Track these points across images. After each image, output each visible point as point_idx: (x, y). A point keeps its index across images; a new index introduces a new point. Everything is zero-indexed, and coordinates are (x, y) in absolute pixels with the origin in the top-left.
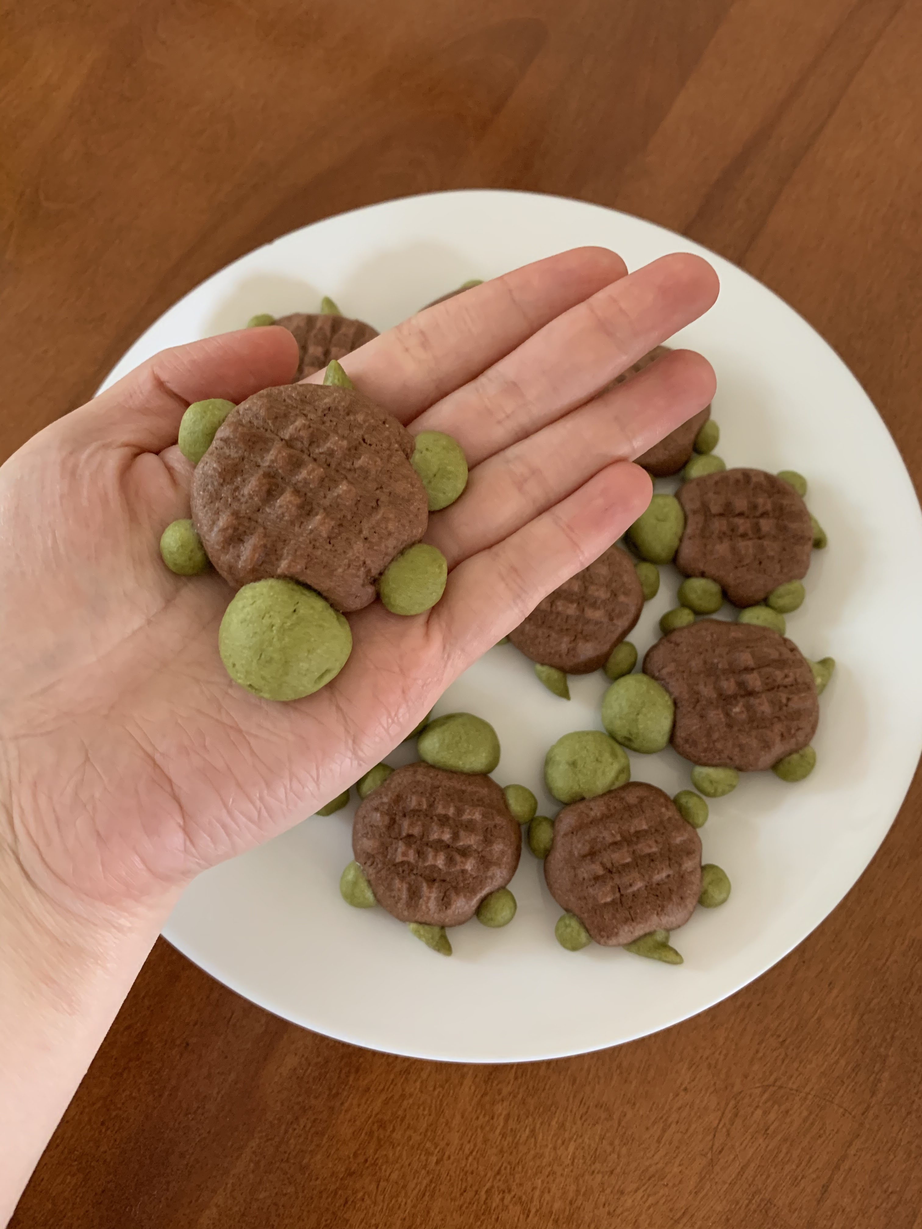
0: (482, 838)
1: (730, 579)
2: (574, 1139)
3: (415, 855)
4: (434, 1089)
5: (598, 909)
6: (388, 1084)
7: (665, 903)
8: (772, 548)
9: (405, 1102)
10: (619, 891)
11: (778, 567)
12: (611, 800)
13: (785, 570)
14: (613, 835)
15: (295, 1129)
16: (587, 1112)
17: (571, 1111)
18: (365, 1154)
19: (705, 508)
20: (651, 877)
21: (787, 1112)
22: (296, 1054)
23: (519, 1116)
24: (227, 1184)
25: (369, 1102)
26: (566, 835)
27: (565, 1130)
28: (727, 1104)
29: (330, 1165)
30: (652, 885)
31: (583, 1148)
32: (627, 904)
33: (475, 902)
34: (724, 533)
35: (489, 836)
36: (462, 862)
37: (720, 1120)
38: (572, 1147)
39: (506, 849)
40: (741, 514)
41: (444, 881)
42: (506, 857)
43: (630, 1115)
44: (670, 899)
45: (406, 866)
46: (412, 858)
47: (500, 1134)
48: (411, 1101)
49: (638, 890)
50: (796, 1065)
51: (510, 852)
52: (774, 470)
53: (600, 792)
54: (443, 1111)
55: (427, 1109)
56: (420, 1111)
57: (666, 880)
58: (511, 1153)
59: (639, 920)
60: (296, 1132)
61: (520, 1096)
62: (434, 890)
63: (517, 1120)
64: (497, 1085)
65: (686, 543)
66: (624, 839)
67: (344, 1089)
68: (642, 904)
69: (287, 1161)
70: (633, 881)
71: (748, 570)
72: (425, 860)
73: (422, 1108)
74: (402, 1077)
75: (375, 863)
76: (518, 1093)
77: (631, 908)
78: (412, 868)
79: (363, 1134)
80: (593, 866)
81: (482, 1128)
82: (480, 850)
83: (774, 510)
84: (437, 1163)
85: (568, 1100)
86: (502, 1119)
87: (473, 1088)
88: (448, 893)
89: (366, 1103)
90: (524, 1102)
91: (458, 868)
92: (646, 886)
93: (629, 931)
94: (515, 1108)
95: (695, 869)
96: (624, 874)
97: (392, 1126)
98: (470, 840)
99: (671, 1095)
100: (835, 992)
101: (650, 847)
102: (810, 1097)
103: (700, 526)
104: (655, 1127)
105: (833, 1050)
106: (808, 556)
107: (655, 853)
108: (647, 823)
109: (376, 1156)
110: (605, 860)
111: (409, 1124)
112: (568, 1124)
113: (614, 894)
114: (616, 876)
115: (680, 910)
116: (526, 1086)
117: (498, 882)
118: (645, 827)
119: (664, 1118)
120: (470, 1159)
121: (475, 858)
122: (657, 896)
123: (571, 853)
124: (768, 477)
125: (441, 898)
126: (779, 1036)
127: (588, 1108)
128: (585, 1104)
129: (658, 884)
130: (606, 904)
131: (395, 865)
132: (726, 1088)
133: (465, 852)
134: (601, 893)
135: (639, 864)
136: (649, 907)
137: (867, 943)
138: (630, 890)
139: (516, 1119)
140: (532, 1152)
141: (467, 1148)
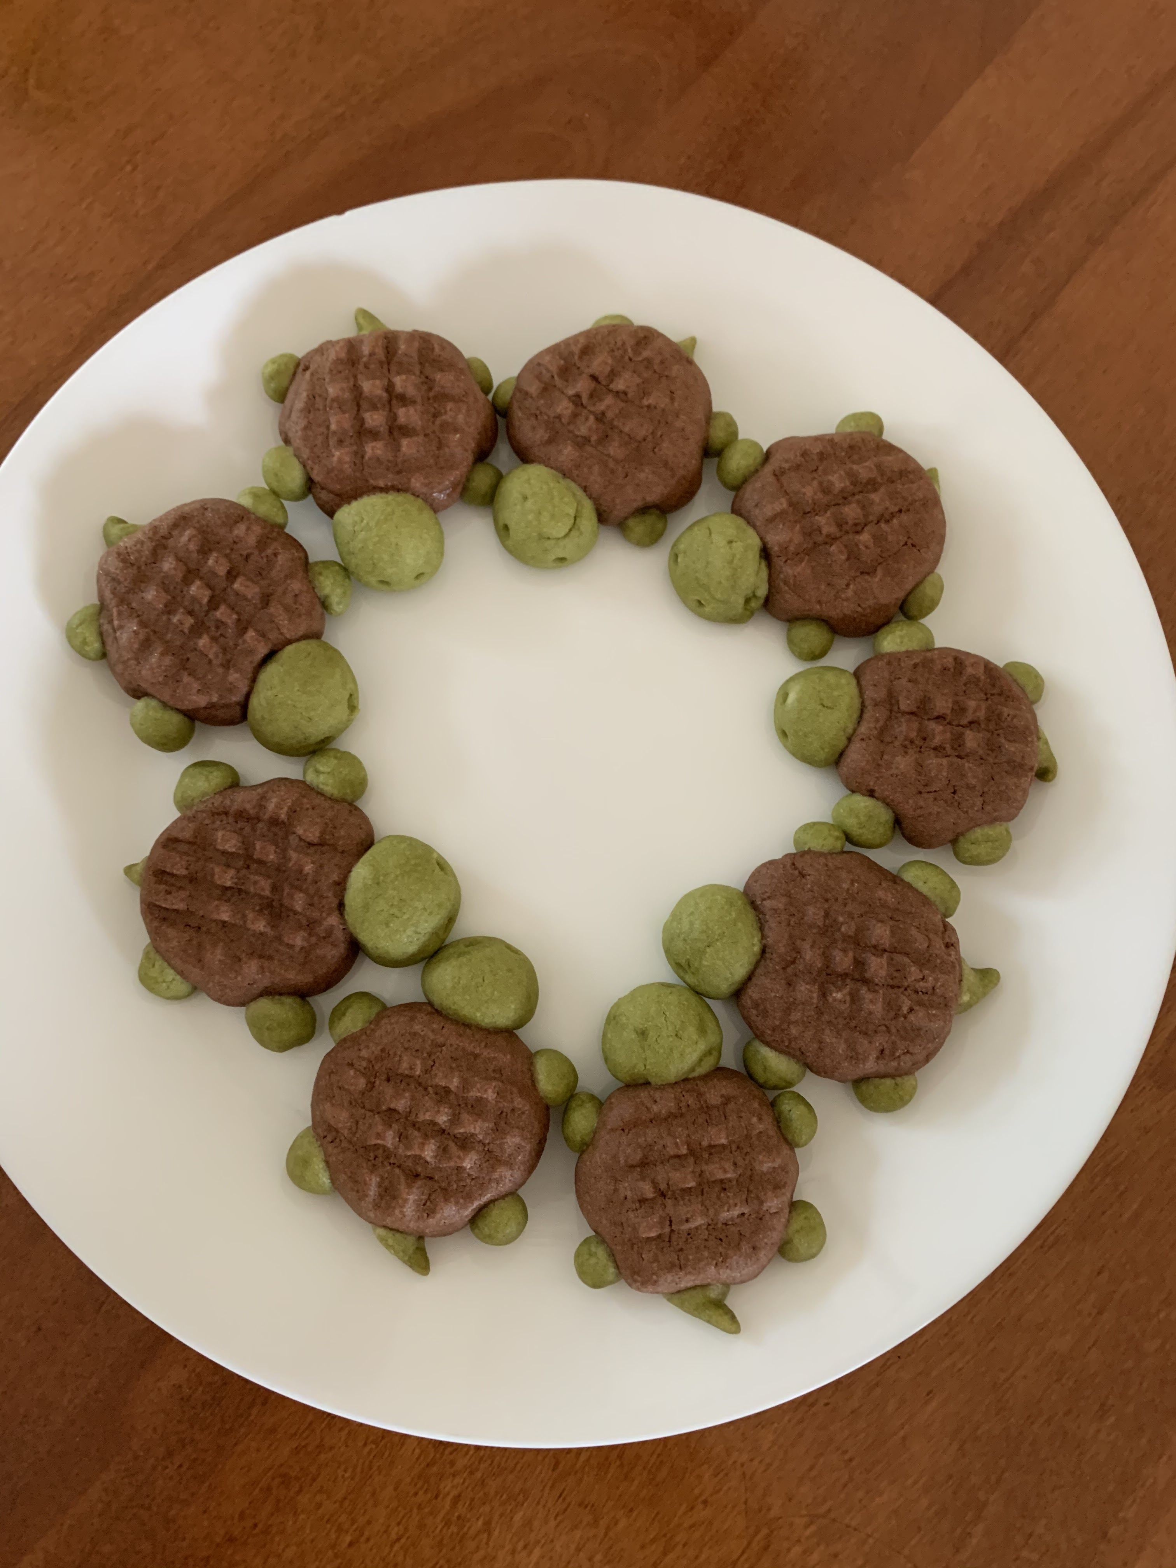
0: (491, 1125)
1: (908, 809)
2: (541, 1544)
3: (394, 1138)
4: (365, 1444)
5: (635, 1243)
6: (303, 1428)
7: (730, 1252)
8: (973, 772)
9: (322, 1457)
10: (671, 1225)
11: (979, 801)
12: (684, 1093)
13: (988, 808)
14: (676, 1144)
15: (166, 1467)
16: (566, 1510)
17: (544, 1506)
18: (255, 1517)
19: (891, 699)
20: (717, 1213)
21: (836, 1556)
22: (185, 1366)
23: (472, 1500)
24: (62, 1525)
25: (273, 1448)
26: (613, 1130)
27: (531, 1530)
28: (757, 1532)
29: (206, 1523)
30: (717, 1224)
31: (551, 1558)
32: (678, 1244)
33: (468, 1212)
34: (912, 742)
35: (502, 1123)
36: (459, 1157)
37: (743, 1553)
38: (537, 1552)
39: (523, 1144)
40: (940, 718)
41: (431, 1178)
42: (522, 1154)
43: (623, 1523)
44: (738, 1246)
45: (381, 1151)
46: (390, 1142)
47: (442, 1521)
48: (330, 1455)
49: (697, 1228)
50: (860, 1494)
51: (528, 1148)
52: (999, 661)
53: (672, 1079)
54: (371, 1477)
55: (350, 1470)
56: (340, 1472)
57: (737, 1221)
58: (453, 1549)
59: (689, 1269)
60: (167, 1471)
61: (478, 1475)
62: (414, 1190)
63: (470, 1504)
64: (451, 1453)
65: (856, 745)
66: (692, 1152)
67: (241, 1425)
68: (698, 1248)
69: (149, 1508)
70: (692, 1216)
71: (935, 799)
72: (408, 1147)
73: (343, 1467)
74: (323, 1422)
75: (338, 1140)
76: (477, 1470)
77: (681, 1250)
78: (388, 1154)
79: (257, 1490)
80: (641, 1184)
81: (420, 1507)
82: (487, 1142)
83: (988, 720)
84: (351, 1544)
85: (543, 1490)
86: (448, 1500)
87: (417, 1451)
88: (432, 1197)
89: (268, 1448)
90: (483, 1482)
91: (452, 1164)
92: (709, 1225)
93: (673, 1281)
94: (470, 1489)
95: (782, 1209)
96: (681, 1202)
97: (297, 1486)
98: (477, 1128)
99: (684, 1506)
100: (934, 1404)
101: (725, 1171)
102: (871, 1541)
103: (881, 724)
104: (654, 1547)
105: (915, 1482)
106: (1025, 793)
107: (730, 1180)
108: (727, 1138)
109: (270, 1522)
110: (659, 1178)
111: (322, 1487)
112: (536, 1524)
113: (662, 1228)
114: (669, 1202)
115: (749, 1264)
116: (489, 1462)
117: (506, 1186)
118: (723, 1141)
119: (669, 1535)
120: (397, 1547)
121: (478, 1152)
122: (721, 1240)
123: (615, 1157)
124: (989, 667)
125: (423, 1202)
126: (845, 1452)
127: (569, 1504)
128: (564, 1499)
129: (726, 1224)
130: (649, 1239)
131: (365, 1147)
132: (760, 1510)
133: (465, 1143)
134: (645, 1224)
135: (705, 1192)
136: (706, 1254)
137: (992, 1345)
138: (686, 1227)
139: (468, 1503)
140: (482, 1553)
141: (394, 1533)
